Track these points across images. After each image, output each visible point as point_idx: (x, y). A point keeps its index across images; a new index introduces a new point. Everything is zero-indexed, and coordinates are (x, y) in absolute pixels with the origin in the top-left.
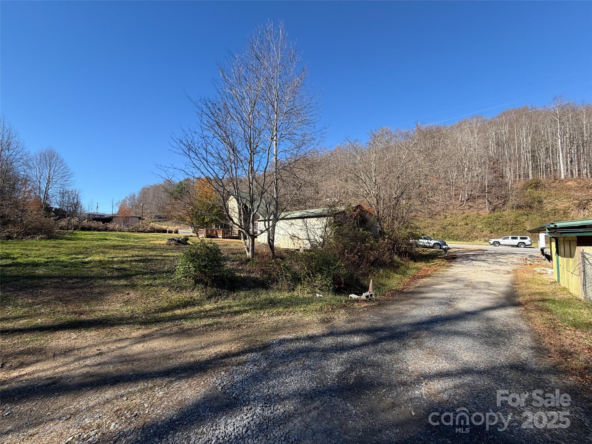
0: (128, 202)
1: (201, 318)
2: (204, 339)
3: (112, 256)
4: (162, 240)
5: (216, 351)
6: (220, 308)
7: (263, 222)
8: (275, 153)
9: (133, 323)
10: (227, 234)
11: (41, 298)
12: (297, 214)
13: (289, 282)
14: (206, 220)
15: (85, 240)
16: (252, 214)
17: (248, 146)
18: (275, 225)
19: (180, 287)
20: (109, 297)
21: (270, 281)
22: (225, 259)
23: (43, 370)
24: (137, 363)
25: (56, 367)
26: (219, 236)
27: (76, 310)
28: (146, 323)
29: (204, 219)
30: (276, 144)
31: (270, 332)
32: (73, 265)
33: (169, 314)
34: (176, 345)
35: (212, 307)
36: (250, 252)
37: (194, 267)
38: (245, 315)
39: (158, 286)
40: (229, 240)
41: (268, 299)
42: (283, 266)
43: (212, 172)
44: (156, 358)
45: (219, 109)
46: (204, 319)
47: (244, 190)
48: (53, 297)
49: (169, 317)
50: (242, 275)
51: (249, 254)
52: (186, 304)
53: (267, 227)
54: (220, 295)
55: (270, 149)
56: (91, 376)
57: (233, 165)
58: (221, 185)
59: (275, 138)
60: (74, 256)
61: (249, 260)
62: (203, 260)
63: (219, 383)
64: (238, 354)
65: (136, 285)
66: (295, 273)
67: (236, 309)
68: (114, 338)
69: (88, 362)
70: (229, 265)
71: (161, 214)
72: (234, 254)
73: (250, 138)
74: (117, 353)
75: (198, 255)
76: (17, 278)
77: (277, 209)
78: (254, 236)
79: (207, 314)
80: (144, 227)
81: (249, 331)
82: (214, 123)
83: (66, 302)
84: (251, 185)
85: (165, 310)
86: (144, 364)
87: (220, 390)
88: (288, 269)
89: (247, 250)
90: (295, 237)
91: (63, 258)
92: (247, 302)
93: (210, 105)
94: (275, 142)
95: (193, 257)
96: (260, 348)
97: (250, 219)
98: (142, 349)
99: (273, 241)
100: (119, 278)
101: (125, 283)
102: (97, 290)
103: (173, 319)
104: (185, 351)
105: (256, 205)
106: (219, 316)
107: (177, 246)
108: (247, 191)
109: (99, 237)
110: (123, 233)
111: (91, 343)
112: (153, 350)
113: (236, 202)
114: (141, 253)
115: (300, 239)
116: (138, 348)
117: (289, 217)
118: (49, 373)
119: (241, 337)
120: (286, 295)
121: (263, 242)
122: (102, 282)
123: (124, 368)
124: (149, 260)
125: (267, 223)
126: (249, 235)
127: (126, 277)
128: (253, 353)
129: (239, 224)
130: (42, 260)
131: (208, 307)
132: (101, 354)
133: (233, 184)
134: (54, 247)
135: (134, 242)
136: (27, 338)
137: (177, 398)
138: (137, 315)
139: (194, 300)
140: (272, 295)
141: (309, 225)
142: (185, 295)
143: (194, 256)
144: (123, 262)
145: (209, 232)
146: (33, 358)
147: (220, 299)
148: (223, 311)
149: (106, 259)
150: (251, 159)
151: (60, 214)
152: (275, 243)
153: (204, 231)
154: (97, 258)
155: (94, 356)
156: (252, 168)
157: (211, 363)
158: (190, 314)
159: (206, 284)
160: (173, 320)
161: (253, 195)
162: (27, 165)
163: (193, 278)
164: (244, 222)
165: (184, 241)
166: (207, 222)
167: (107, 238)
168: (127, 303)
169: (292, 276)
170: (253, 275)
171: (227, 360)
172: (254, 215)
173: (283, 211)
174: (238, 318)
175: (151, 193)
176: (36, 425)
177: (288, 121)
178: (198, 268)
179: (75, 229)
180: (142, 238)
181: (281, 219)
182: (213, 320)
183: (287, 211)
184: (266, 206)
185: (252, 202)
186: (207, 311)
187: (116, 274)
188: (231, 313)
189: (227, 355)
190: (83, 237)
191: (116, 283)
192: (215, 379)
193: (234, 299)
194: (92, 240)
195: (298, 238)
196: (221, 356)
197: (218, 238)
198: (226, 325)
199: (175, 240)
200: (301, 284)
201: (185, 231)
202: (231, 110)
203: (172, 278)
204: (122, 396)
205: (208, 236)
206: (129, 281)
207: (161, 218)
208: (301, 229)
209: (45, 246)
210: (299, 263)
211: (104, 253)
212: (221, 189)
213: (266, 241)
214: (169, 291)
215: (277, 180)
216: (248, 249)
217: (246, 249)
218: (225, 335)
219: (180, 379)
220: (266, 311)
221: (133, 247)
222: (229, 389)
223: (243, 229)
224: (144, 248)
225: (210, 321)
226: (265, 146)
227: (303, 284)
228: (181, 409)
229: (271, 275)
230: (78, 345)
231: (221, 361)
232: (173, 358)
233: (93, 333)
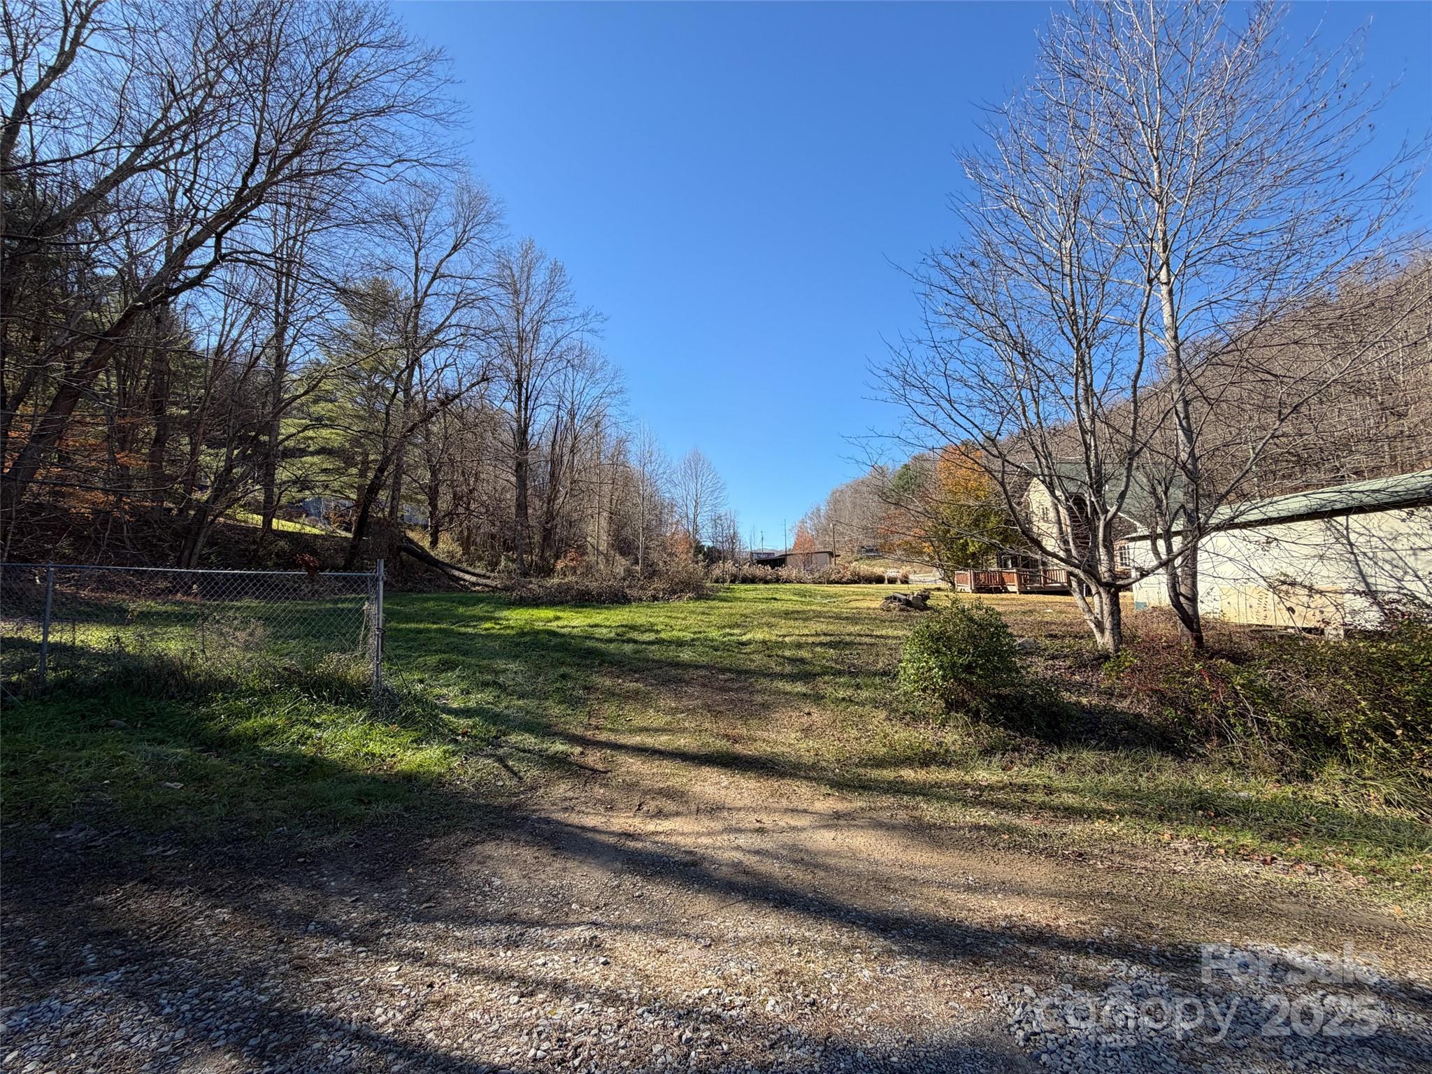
0: (809, 524)
1: (966, 802)
2: (976, 866)
3: (783, 632)
4: (870, 599)
5: (1009, 912)
6: (1020, 787)
7: (1149, 542)
8: (1167, 320)
9: (819, 780)
10: (1032, 581)
11: (685, 702)
12: (1297, 503)
13: (1280, 747)
14: (971, 549)
15: (744, 600)
16: (1102, 524)
17: (1067, 330)
18: (1195, 549)
19: (913, 713)
20: (777, 715)
21: (1192, 732)
22: (1027, 651)
23: (683, 834)
24: (823, 874)
25: (699, 835)
26: (1010, 588)
27: (729, 732)
28: (842, 785)
29: (966, 545)
30: (1170, 292)
31: (1205, 909)
32: (726, 647)
33: (888, 774)
34: (904, 857)
35: (995, 778)
36: (1107, 633)
37: (941, 667)
38: (1099, 824)
39: (864, 705)
40: (1041, 597)
41: (1188, 792)
42: (1243, 686)
43: (968, 425)
44: (859, 875)
45: (972, 264)
46: (974, 807)
47: (1070, 457)
48: (699, 702)
49: (889, 783)
50: (1084, 701)
51: (1105, 641)
52: (927, 759)
53: (1164, 557)
54: (1016, 749)
55: (1147, 316)
56: (746, 873)
57: (1026, 394)
58: (996, 453)
59: (1163, 276)
60: (728, 630)
61: (1107, 657)
62: (961, 652)
63: (1016, 1018)
64: (1079, 947)
65: (823, 697)
66: (1307, 717)
67: (1069, 799)
68: (784, 802)
69: (742, 841)
70: (1039, 668)
71: (871, 543)
72: (1055, 636)
73: (1073, 304)
74: (787, 838)
75: (949, 638)
76: (659, 663)
77: (1196, 496)
78: (1115, 587)
79: (980, 797)
80: (839, 572)
81: (1121, 882)
82: (962, 302)
83: (717, 714)
84: (1088, 437)
85: (880, 763)
86: (835, 881)
87: (1022, 1044)
88: (1267, 697)
89: (1097, 626)
90: (1293, 584)
91: (714, 634)
92: (1109, 787)
93: (947, 262)
94: (1164, 289)
95: (937, 642)
96: (1164, 956)
97: (1095, 537)
98: (832, 846)
99: (1193, 599)
100: (793, 678)
101: (804, 690)
102: (759, 699)
103: (897, 788)
104: (926, 883)
105: (1111, 491)
106: (1018, 809)
107: (905, 614)
108: (1079, 456)
109: (765, 595)
110: (803, 586)
111: (748, 802)
112: (854, 855)
113: (1047, 493)
114: (831, 627)
115: (1321, 593)
116: (825, 839)
117: (1255, 516)
118: (687, 842)
119: (1091, 895)
120: (1271, 790)
121: (1155, 603)
122: (765, 682)
123: (799, 877)
124: (847, 644)
125: (1161, 544)
126: (1099, 582)
127: (807, 677)
128: (1133, 962)
129: (1062, 554)
130: (688, 636)
131: (985, 775)
132: (761, 831)
133: (1032, 444)
134: (703, 613)
135: (820, 604)
136: (668, 767)
137: (903, 1005)
138: (824, 764)
139: (947, 751)
140: (1203, 779)
141: (1362, 539)
142: (924, 736)
143: (938, 640)
144: (799, 646)
145: (982, 576)
146: (670, 806)
147: (1018, 762)
148: (1028, 797)
149: (774, 638)
150: (1082, 361)
151: (713, 556)
152: (1202, 609)
153: (969, 574)
154: (759, 635)
155: (751, 831)
156: (1089, 388)
157: (994, 945)
158: (938, 785)
159: (976, 715)
160: (898, 791)
161: (1099, 465)
162: (672, 482)
163: (941, 696)
164: (1077, 547)
165: (920, 603)
166: (974, 554)
167: (777, 596)
168: (807, 731)
169: (1293, 725)
170: (1123, 705)
171: (1043, 954)
172: (1108, 525)
173: (1222, 498)
174: (1076, 829)
175: (848, 500)
176: (668, 934)
177: (1210, 204)
178: (951, 670)
179: (733, 582)
180: (836, 595)
181: (1218, 528)
182: (1002, 817)
183: (1244, 496)
184: (1153, 492)
185: (1097, 486)
186: (981, 789)
187: (788, 669)
188: (1052, 808)
189: (1041, 937)
190: (743, 595)
191: (788, 688)
192: (1006, 999)
193: (1063, 770)
194: (755, 600)
195: (1311, 589)
196: (1023, 933)
197: (1007, 592)
198: (1037, 841)
199: (900, 600)
200: (1346, 761)
201: (925, 579)
202: (1007, 252)
203: (893, 690)
204: (791, 942)
205: (979, 589)
206: (810, 686)
207: (871, 551)
208: (1321, 557)
209: (693, 612)
210: (1324, 679)
211: (770, 626)
212: (997, 464)
213: (1166, 601)
214: (888, 719)
215: (1187, 403)
216: (1100, 625)
217: (1092, 626)
218: (1038, 872)
219: (912, 953)
220: (1183, 833)
221: (818, 615)
222: (1050, 1052)
223: (1077, 567)
224: (838, 617)
225: (990, 818)
226: (1125, 313)
227: (1357, 761)
228: (909, 1042)
229: (1193, 712)
230: (729, 802)
231: (1024, 949)
232: (896, 890)
233: (752, 784)
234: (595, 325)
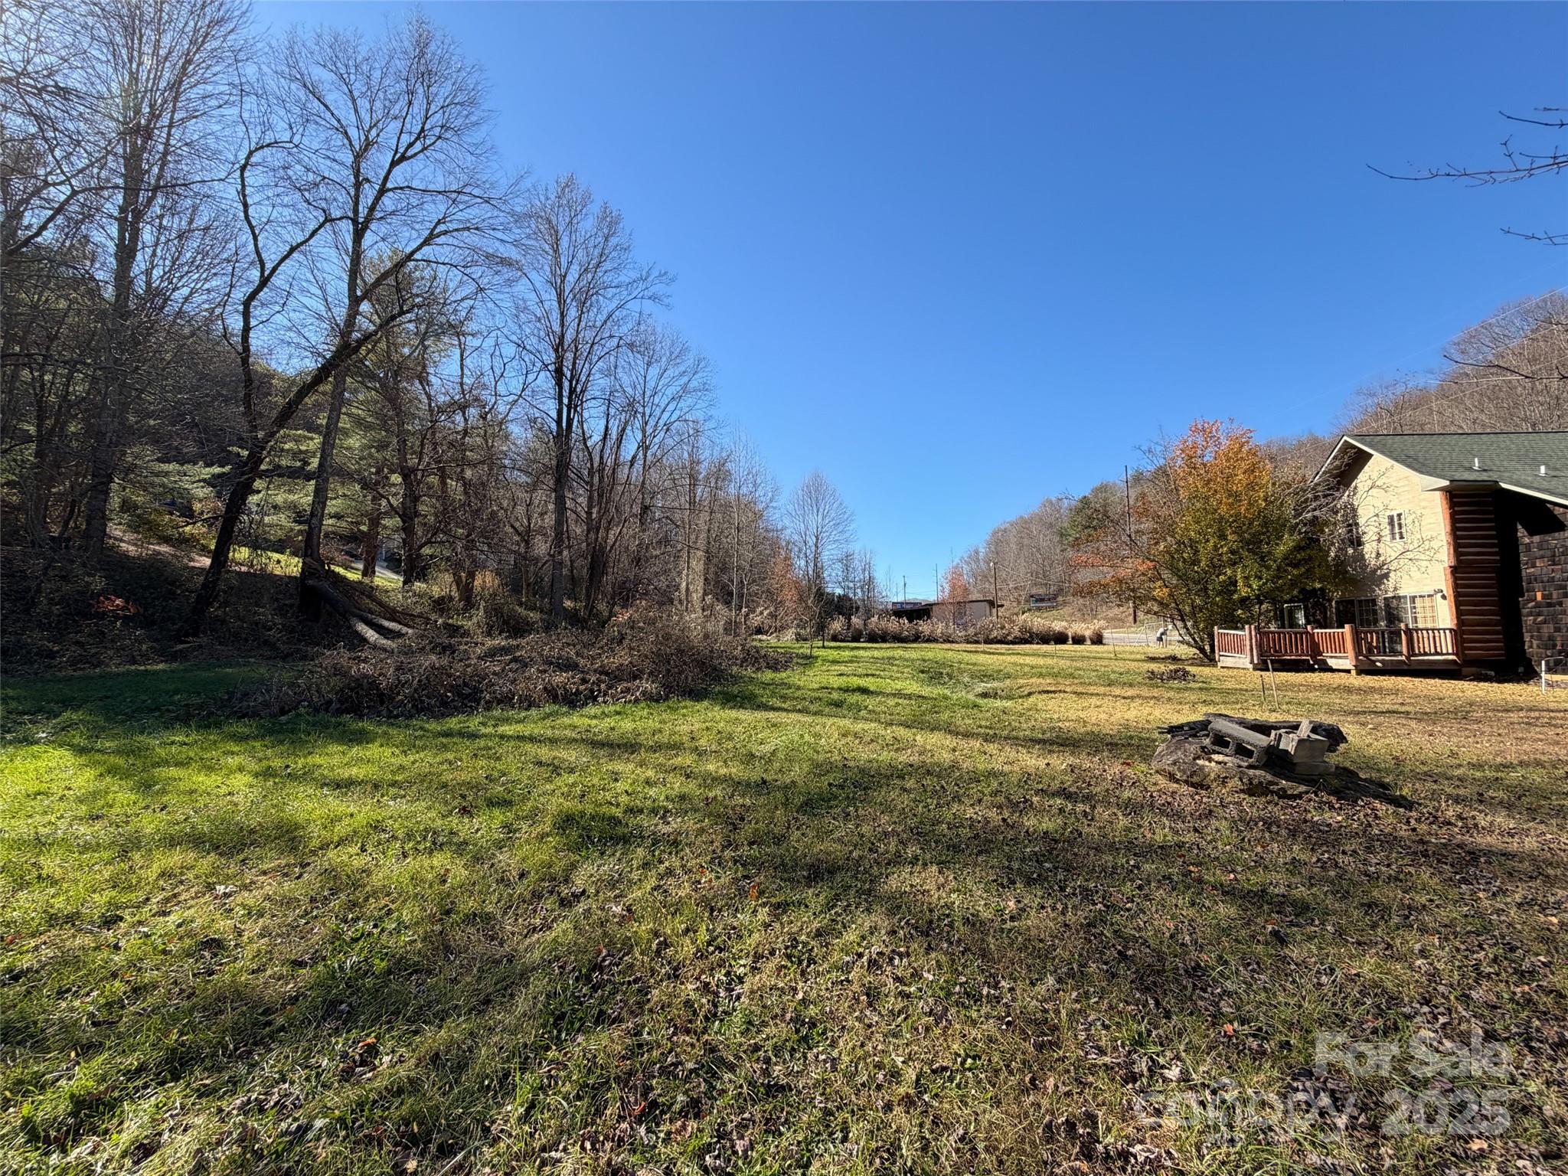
0: (964, 569)
10: (1385, 650)
26: (1332, 662)
71: (1041, 591)
80: (1003, 628)
110: (952, 646)
153: (1249, 635)
175: (1013, 540)
197: (1327, 669)
205: (1267, 662)
207: (1042, 600)
234: (658, 289)
